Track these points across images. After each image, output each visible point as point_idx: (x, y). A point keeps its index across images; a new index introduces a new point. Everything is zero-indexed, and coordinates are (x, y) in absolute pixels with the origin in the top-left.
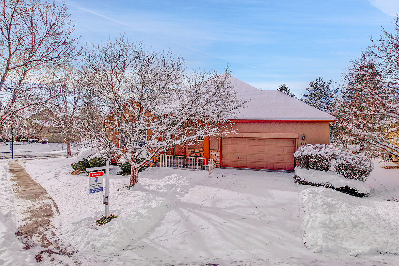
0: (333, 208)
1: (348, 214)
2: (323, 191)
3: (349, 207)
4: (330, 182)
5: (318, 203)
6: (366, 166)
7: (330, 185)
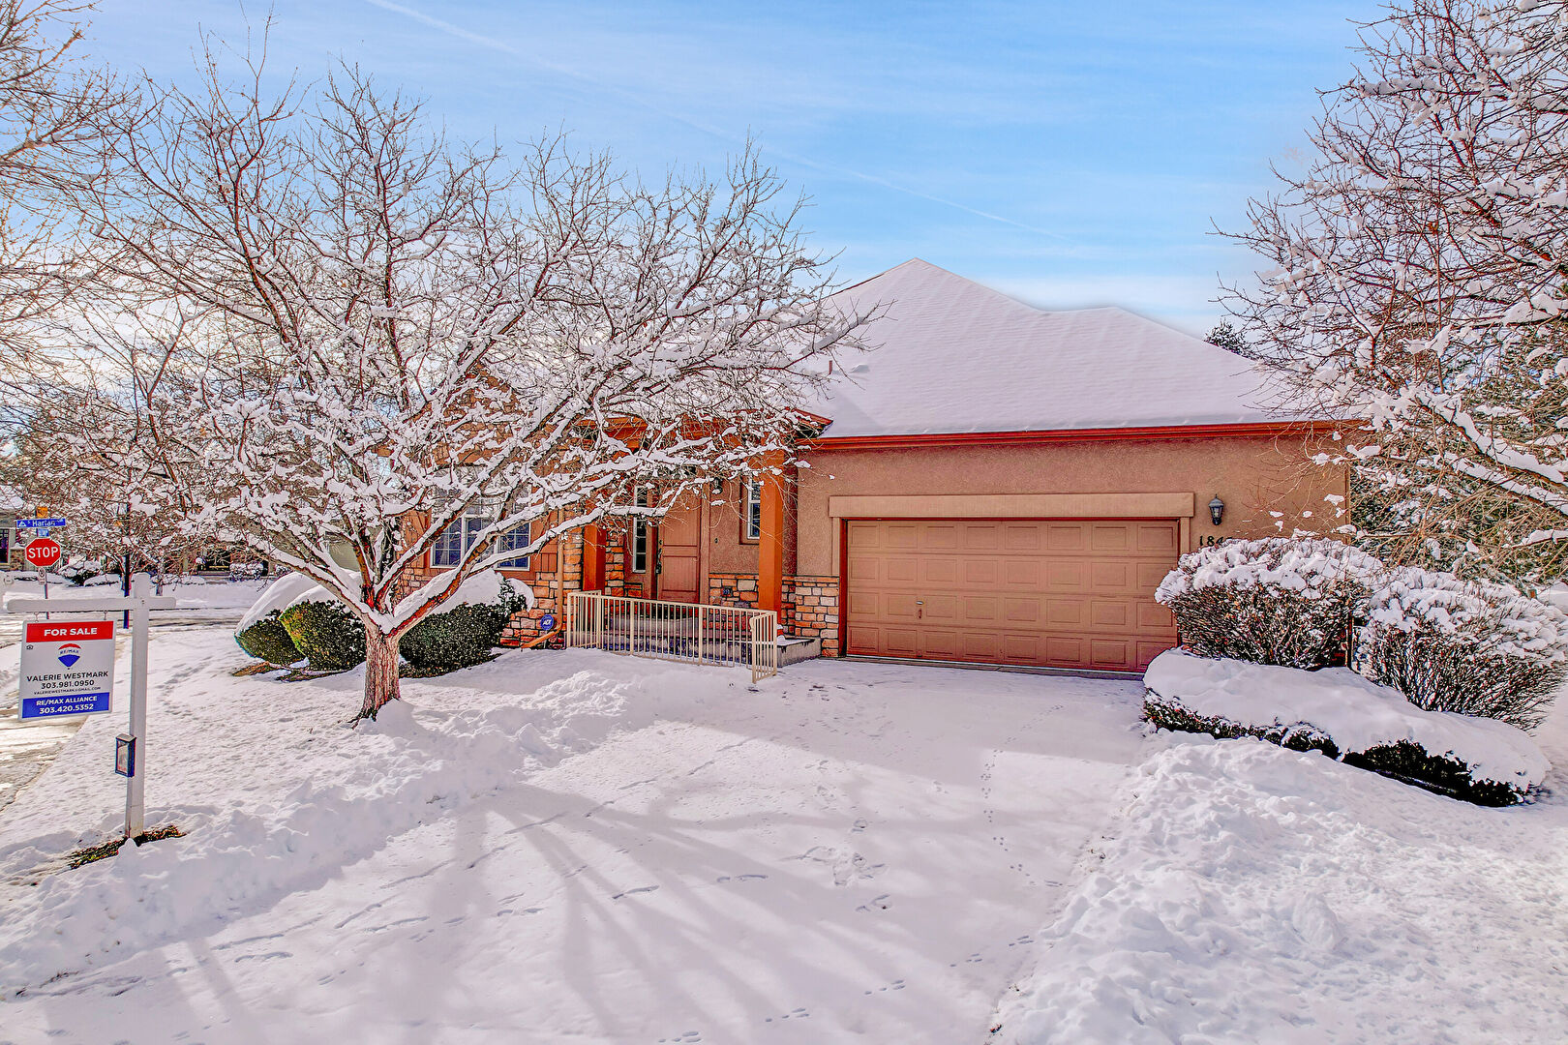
0: (1276, 846)
1: (1348, 882)
2: (1248, 760)
3: (1382, 845)
4: (1320, 721)
5: (1191, 817)
6: (1529, 646)
7: (1315, 736)
